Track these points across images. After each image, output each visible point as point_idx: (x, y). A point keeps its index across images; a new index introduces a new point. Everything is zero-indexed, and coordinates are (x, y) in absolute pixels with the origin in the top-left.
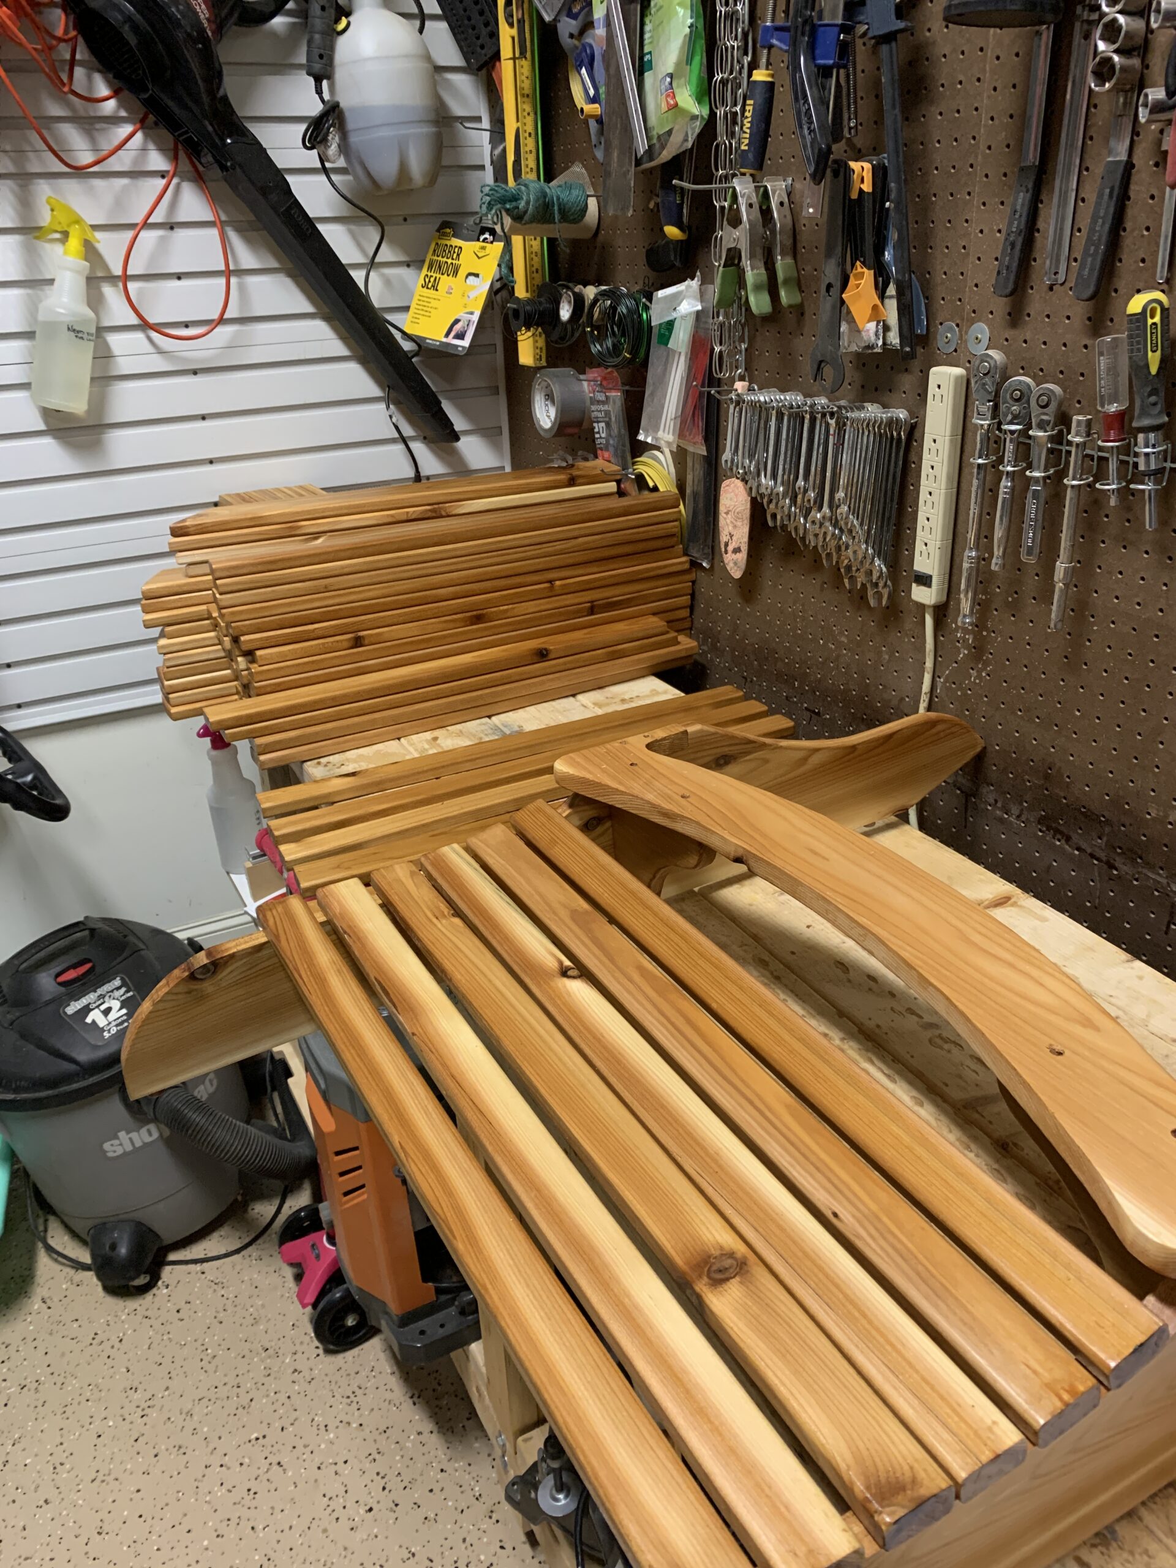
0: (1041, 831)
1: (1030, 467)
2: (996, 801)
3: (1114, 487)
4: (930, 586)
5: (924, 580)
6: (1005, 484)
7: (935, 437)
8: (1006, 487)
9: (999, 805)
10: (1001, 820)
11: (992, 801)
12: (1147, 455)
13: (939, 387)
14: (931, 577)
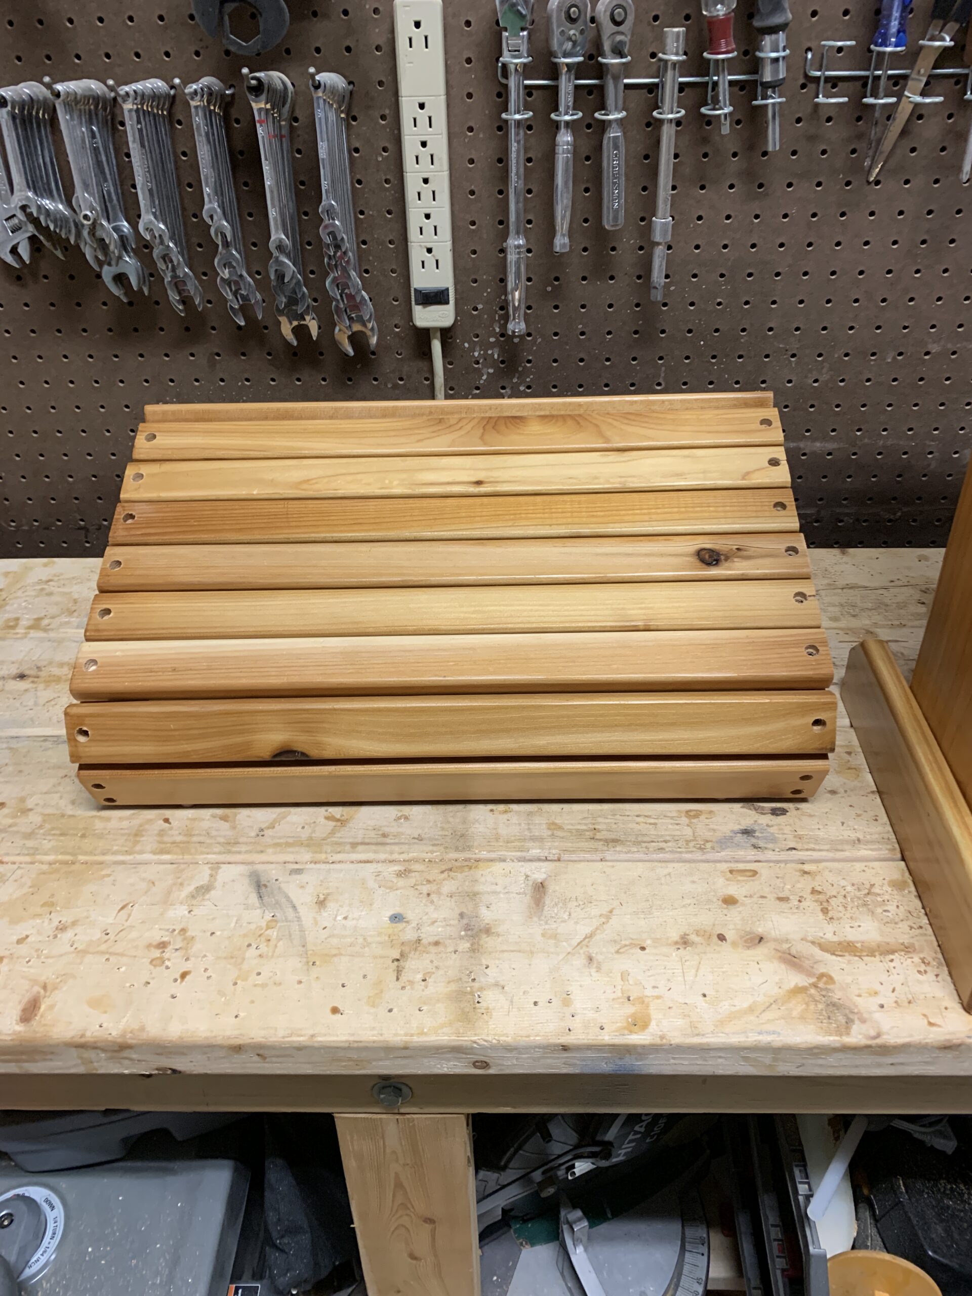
1: (602, 106)
3: (726, 110)
4: (447, 303)
5: (436, 298)
6: (565, 138)
7: (422, 100)
8: (568, 143)
12: (776, 60)
13: (418, 25)
14: (447, 289)
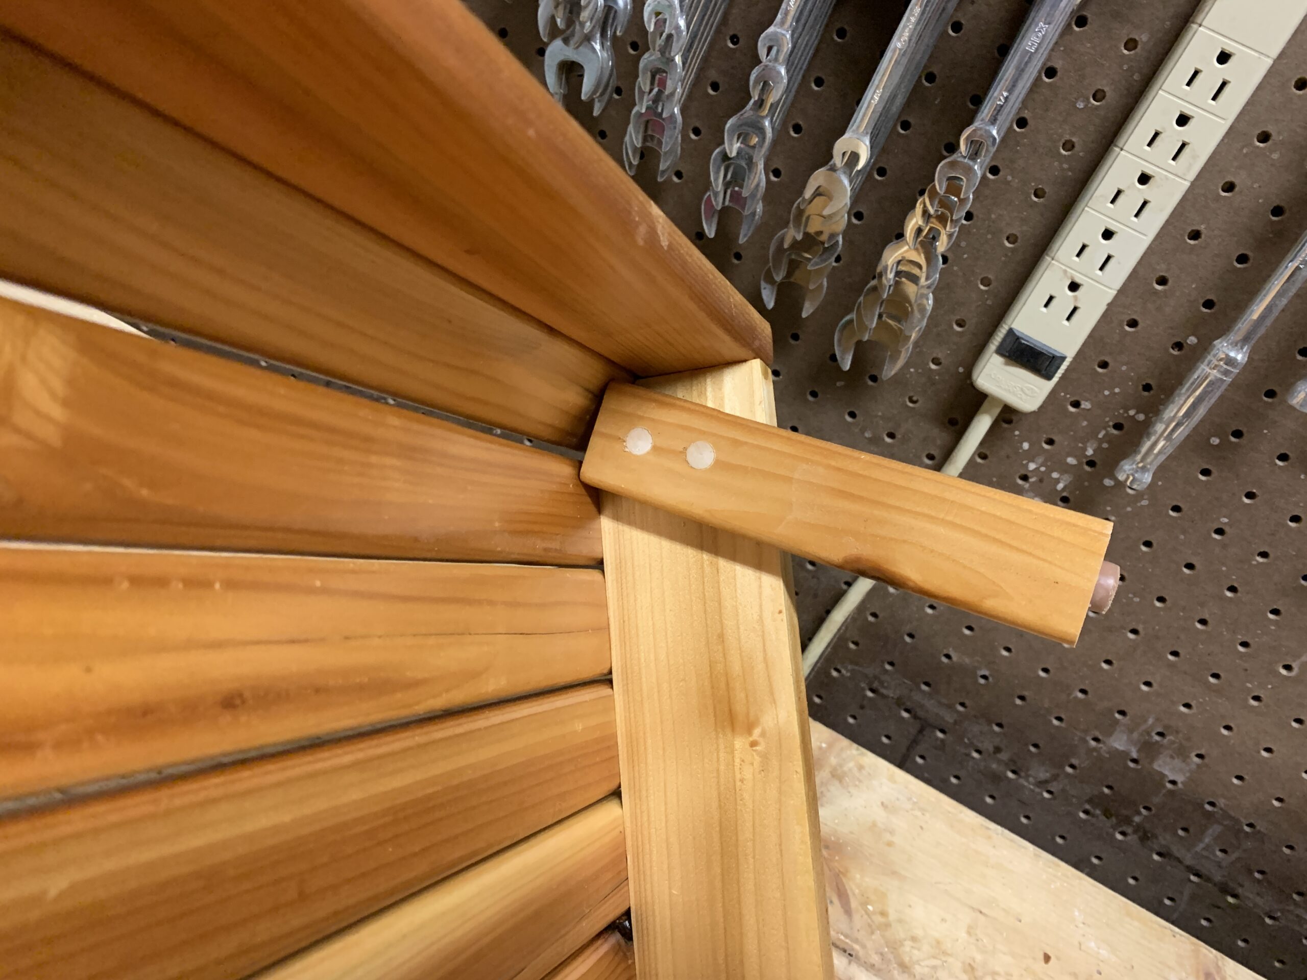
0: (1086, 812)
2: (998, 750)
4: (1047, 376)
5: (1035, 360)
7: (1230, 48)
9: (1004, 756)
10: (997, 778)
11: (988, 746)
14: (1063, 359)
